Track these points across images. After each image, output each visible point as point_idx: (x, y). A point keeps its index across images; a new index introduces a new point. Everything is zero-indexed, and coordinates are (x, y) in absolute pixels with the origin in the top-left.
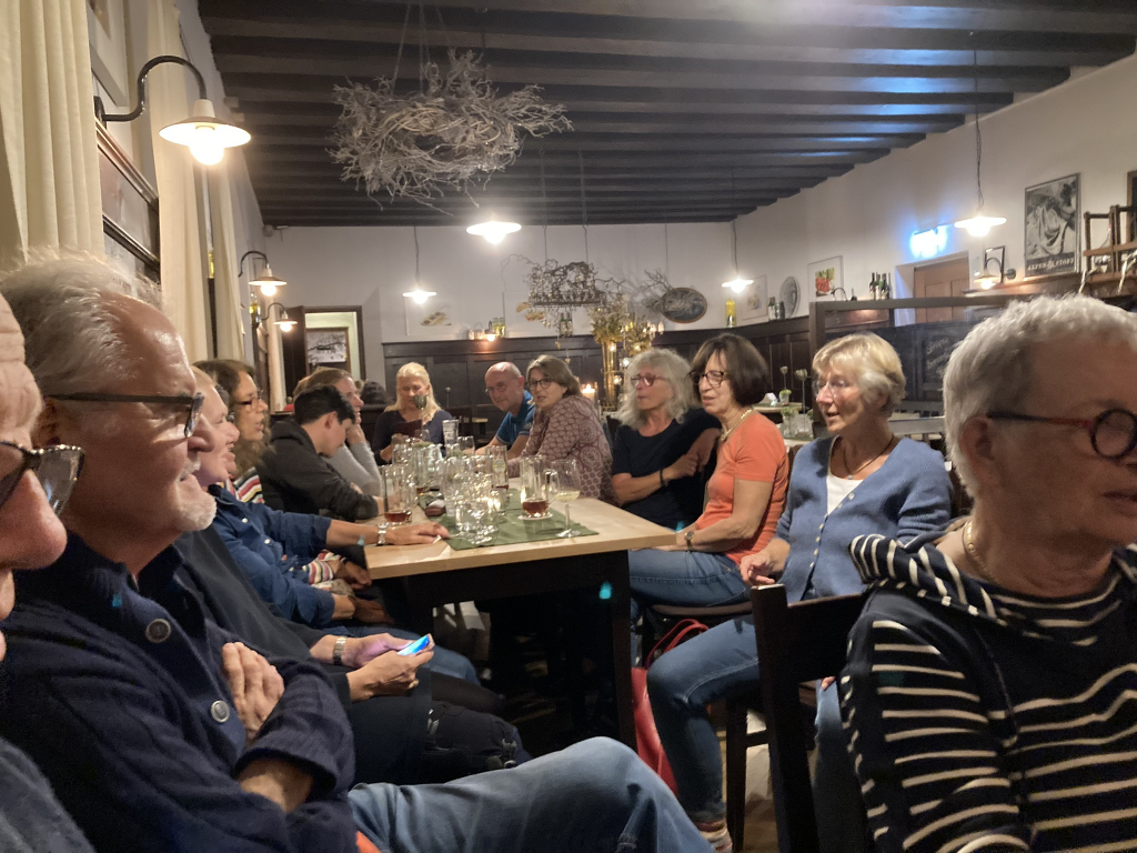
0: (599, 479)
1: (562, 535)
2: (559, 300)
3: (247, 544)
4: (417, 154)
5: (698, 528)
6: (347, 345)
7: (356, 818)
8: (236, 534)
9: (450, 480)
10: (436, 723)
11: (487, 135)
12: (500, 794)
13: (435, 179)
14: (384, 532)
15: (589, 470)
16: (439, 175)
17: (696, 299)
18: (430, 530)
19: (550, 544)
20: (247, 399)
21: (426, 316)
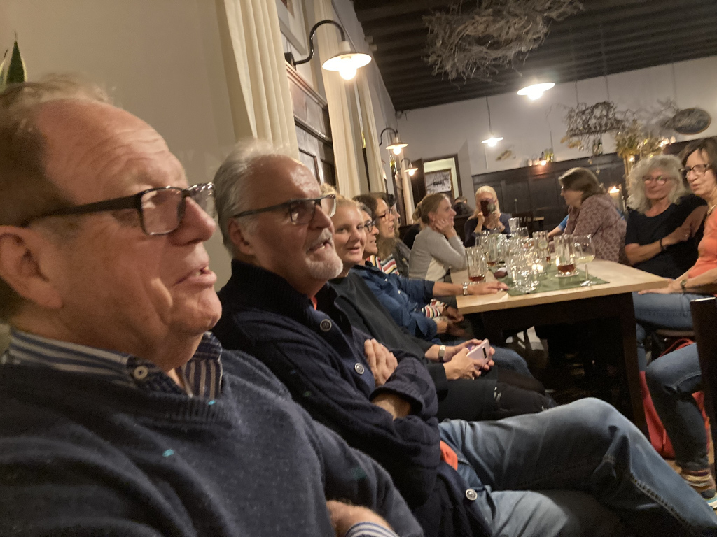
0: (618, 250)
1: (584, 284)
2: (589, 131)
3: (388, 292)
4: (476, 49)
5: (690, 277)
6: (451, 180)
7: (442, 435)
8: (382, 288)
9: (508, 254)
10: (499, 395)
11: (524, 27)
12: (526, 427)
13: (493, 63)
14: (466, 287)
15: (610, 243)
16: (495, 59)
17: (701, 115)
18: (496, 286)
19: (575, 290)
20: (383, 214)
21: (499, 155)
